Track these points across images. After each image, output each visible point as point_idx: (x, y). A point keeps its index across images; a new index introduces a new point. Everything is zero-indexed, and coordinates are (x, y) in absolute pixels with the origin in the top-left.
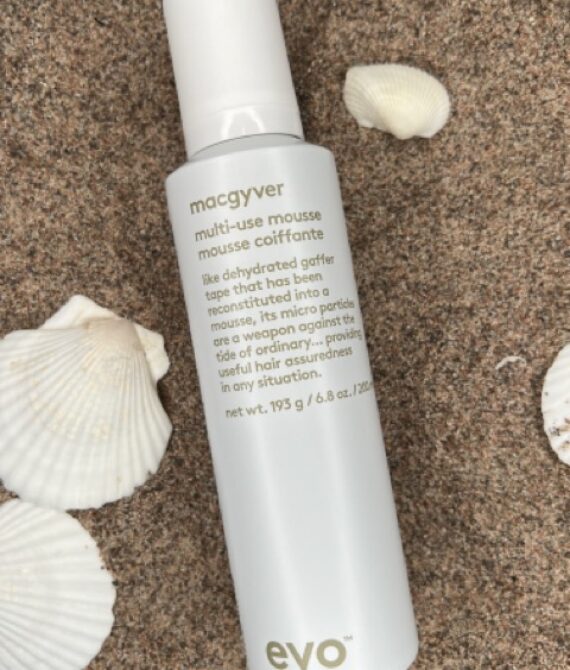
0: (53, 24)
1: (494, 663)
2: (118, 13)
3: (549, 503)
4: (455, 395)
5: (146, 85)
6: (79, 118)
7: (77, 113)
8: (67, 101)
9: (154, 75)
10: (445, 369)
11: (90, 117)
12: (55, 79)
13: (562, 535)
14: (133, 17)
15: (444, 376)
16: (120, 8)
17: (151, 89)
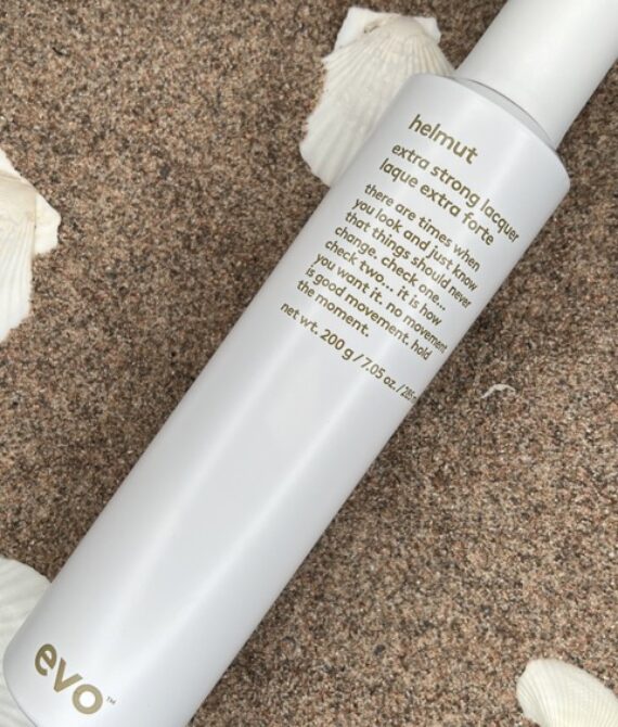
0: (10, 56)
1: (498, 716)
2: (77, 42)
3: (547, 540)
4: (441, 429)
5: (108, 116)
6: (38, 152)
7: (37, 146)
8: (26, 134)
9: (116, 105)
10: (429, 400)
11: (50, 150)
12: (13, 111)
13: (561, 574)
14: (93, 45)
15: (428, 408)
16: (79, 36)
17: (113, 119)
